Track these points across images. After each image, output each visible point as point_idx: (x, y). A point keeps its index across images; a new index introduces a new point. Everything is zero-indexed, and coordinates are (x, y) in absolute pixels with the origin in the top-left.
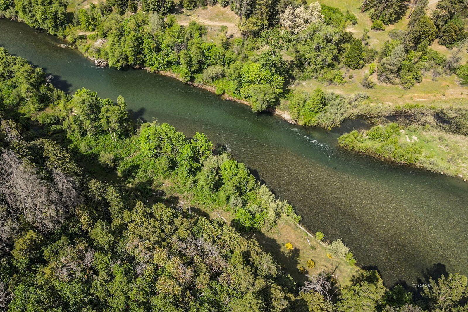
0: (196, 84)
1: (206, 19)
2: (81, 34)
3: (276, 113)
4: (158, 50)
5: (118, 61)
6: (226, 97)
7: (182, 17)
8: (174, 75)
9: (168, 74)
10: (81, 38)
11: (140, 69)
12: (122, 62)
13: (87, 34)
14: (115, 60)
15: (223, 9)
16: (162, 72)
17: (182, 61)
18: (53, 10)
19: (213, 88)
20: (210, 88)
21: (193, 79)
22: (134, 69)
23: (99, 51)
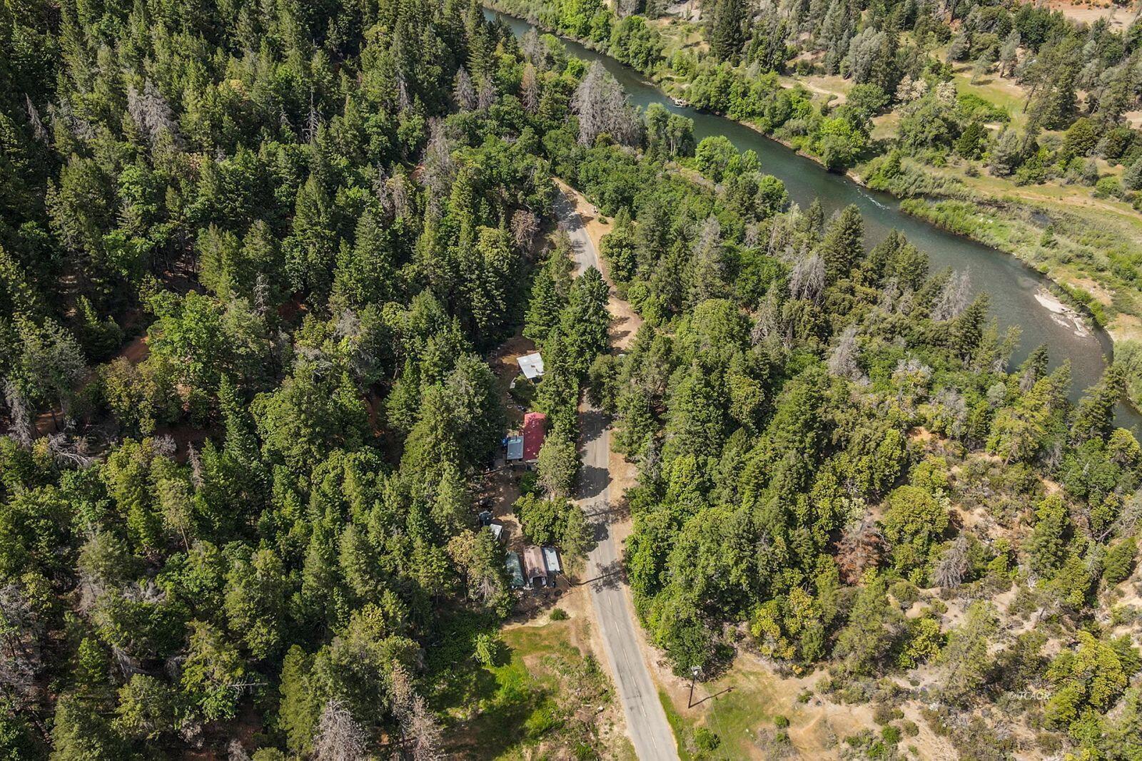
0: (773, 136)
1: (816, 86)
2: (669, 76)
3: (848, 174)
4: (744, 94)
5: (700, 101)
6: (801, 153)
7: (790, 80)
8: (753, 127)
9: (748, 124)
10: (668, 79)
11: (720, 115)
12: (704, 102)
13: (675, 77)
14: (697, 98)
15: (843, 81)
16: (742, 122)
17: (766, 112)
18: (649, 45)
19: (790, 143)
20: (786, 143)
21: (771, 132)
22: (714, 114)
23: (682, 92)
